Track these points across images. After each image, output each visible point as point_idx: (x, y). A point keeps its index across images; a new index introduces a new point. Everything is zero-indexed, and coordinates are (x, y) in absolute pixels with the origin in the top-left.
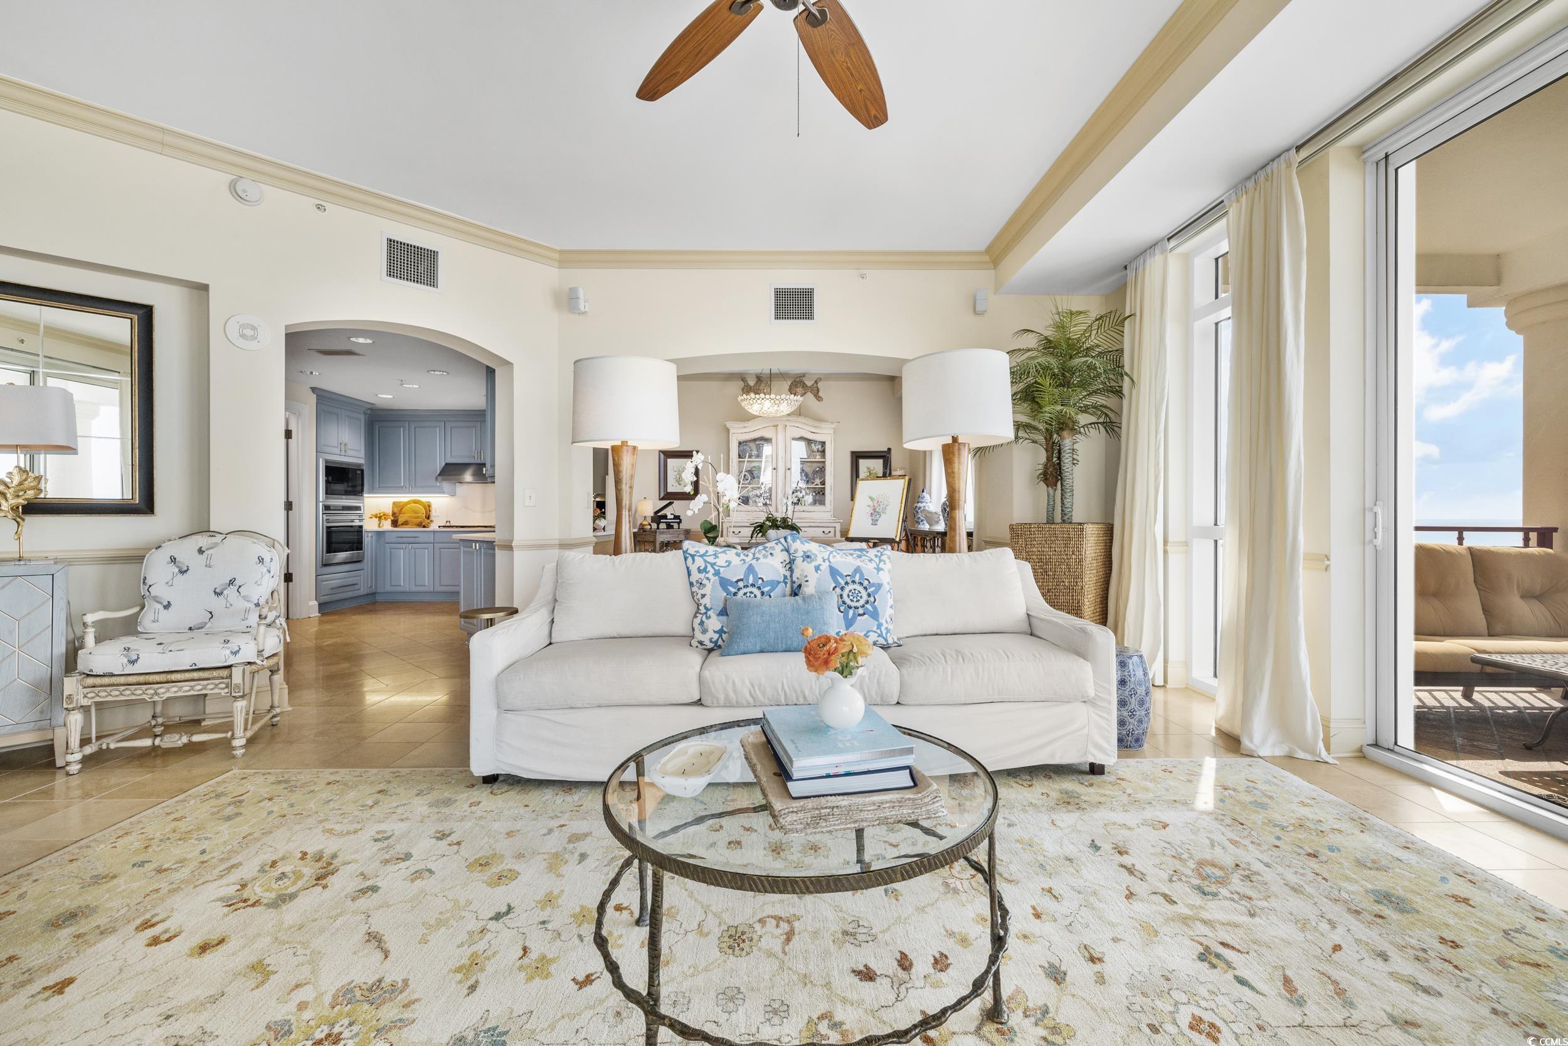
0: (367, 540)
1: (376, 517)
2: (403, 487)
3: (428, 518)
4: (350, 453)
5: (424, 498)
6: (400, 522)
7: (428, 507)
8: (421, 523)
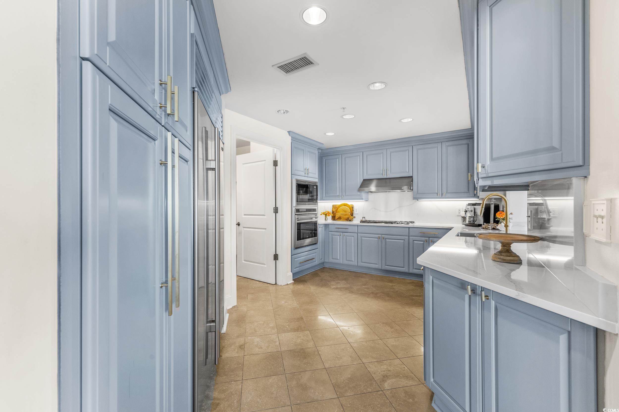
0: (320, 230)
1: (324, 214)
2: (338, 196)
3: (352, 215)
4: (310, 175)
5: (350, 203)
6: (336, 218)
7: (352, 208)
8: (348, 218)
